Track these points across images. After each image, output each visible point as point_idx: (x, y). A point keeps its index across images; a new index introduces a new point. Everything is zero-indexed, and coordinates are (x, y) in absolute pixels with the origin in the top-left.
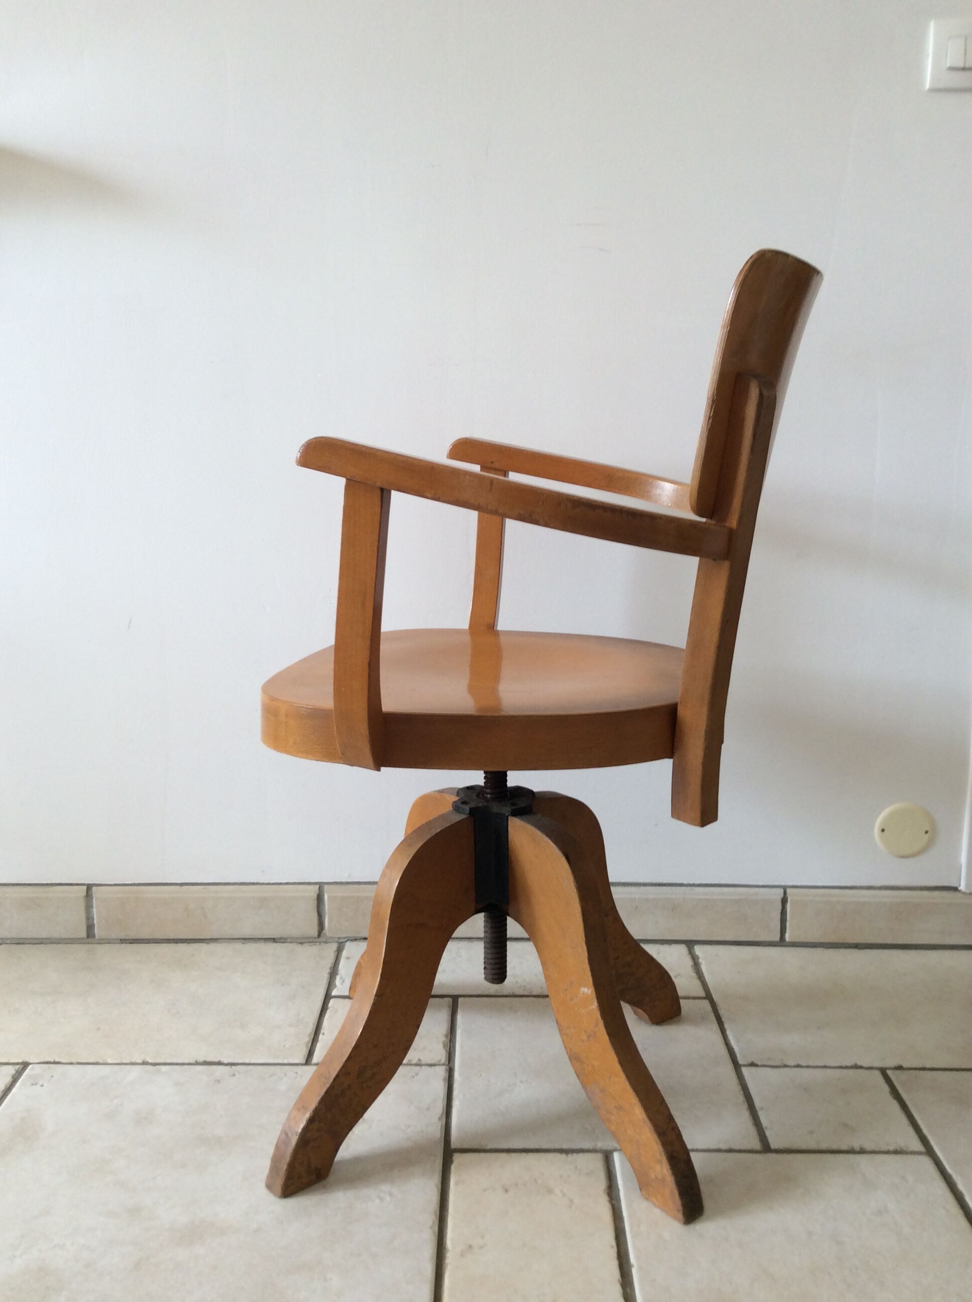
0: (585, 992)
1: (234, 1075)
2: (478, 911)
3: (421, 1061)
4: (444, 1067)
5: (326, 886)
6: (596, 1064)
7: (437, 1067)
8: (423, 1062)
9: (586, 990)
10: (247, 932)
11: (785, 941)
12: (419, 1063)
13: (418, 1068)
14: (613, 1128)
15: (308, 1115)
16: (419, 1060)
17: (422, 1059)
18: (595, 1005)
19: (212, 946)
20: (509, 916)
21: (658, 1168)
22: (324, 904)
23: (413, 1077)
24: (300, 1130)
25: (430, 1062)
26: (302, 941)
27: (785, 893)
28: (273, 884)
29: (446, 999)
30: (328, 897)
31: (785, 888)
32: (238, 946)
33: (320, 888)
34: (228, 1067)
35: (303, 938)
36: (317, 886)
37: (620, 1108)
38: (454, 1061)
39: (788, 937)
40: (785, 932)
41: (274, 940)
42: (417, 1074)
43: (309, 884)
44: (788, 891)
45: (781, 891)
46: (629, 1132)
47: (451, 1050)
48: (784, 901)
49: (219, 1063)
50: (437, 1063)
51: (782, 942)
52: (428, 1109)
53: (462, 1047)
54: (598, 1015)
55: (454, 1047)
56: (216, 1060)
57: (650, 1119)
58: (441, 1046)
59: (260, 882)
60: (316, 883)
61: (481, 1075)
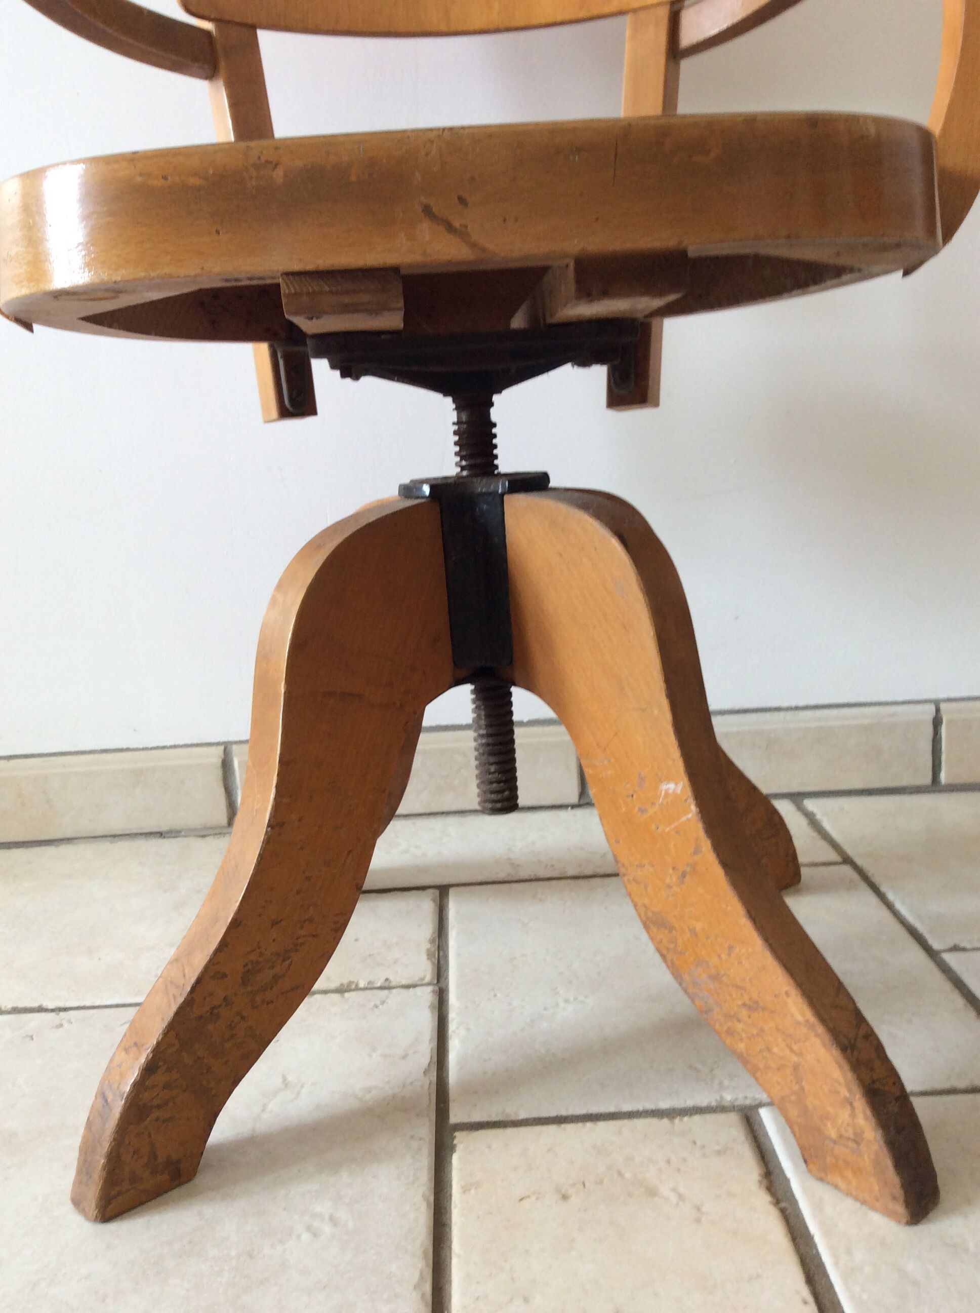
0: (671, 791)
1: (61, 1025)
2: (458, 682)
3: (390, 982)
4: (430, 988)
5: (234, 747)
6: (699, 926)
7: (418, 989)
8: (393, 984)
9: (671, 786)
10: (118, 826)
11: (940, 782)
12: (387, 984)
13: (386, 992)
14: (741, 1046)
15: (142, 1060)
16: (387, 980)
17: (391, 978)
18: (692, 812)
19: (63, 849)
20: (515, 685)
21: (844, 1115)
22: (233, 773)
23: (376, 1007)
24: (128, 1089)
25: (404, 982)
26: (203, 832)
27: (938, 710)
28: (152, 749)
29: (430, 891)
30: (239, 763)
31: (937, 703)
32: (105, 846)
33: (225, 750)
34: (53, 1015)
35: (205, 828)
36: (222, 748)
37: (752, 1006)
38: (447, 978)
39: (943, 777)
40: (940, 771)
41: (161, 835)
42: (383, 1003)
43: (209, 745)
44: (943, 706)
45: (931, 708)
46: (775, 1050)
47: (442, 962)
48: (937, 722)
49: (41, 1009)
50: (419, 983)
51: (935, 786)
52: (405, 1057)
53: (458, 955)
54: (698, 830)
55: (446, 957)
56: (35, 1004)
57: (822, 1020)
58: (424, 957)
59: (131, 747)
60: (218, 744)
61: (495, 996)
